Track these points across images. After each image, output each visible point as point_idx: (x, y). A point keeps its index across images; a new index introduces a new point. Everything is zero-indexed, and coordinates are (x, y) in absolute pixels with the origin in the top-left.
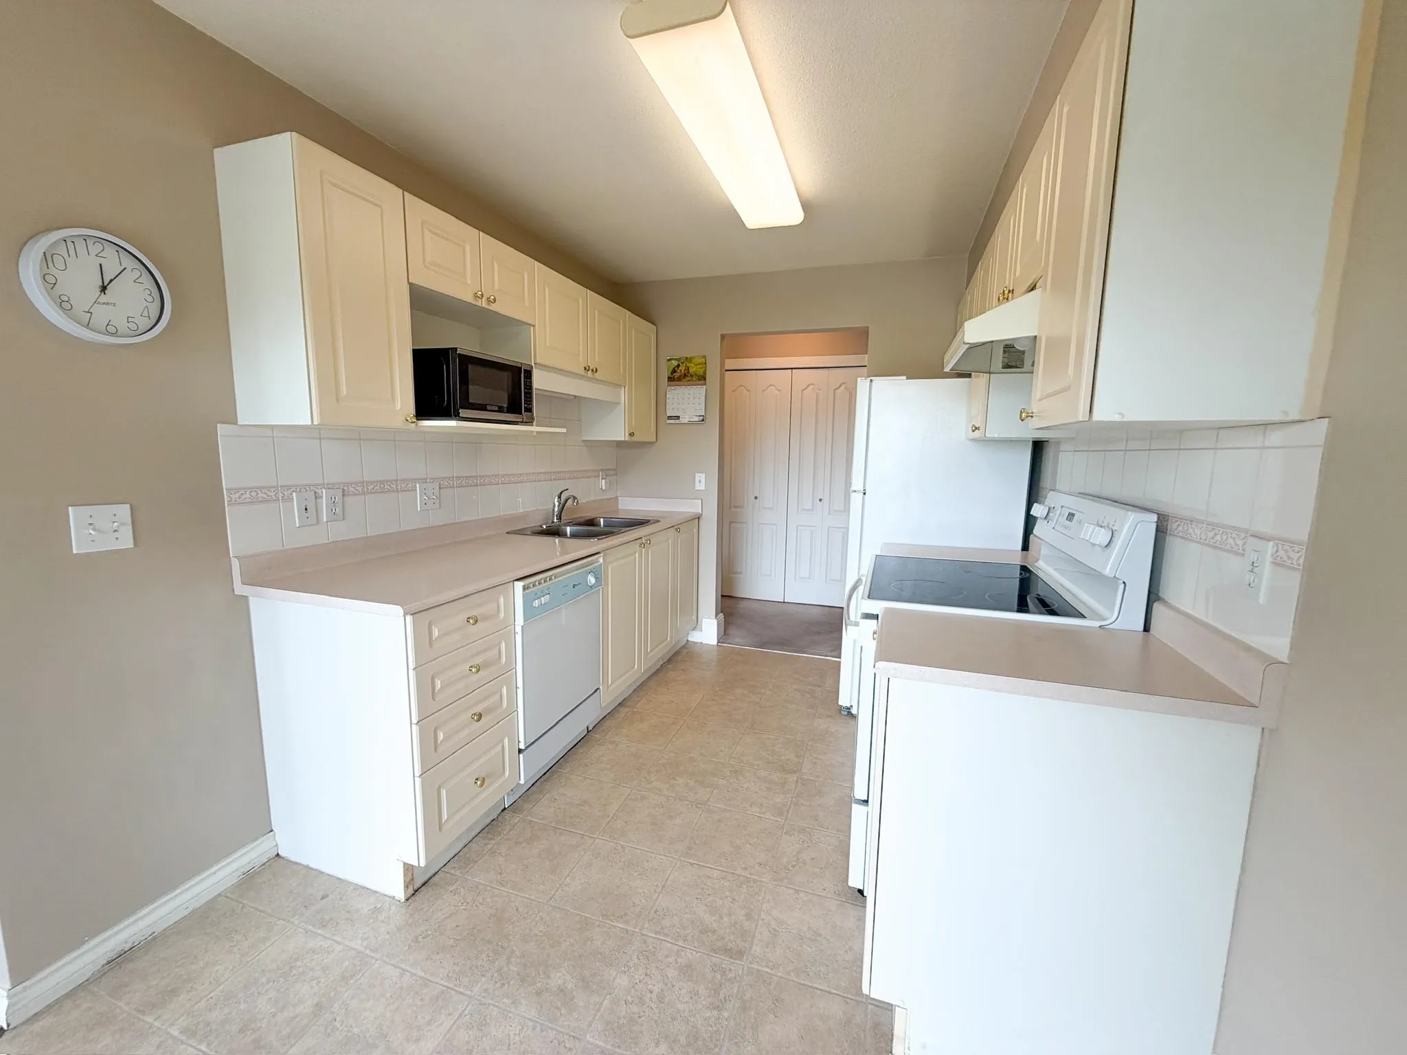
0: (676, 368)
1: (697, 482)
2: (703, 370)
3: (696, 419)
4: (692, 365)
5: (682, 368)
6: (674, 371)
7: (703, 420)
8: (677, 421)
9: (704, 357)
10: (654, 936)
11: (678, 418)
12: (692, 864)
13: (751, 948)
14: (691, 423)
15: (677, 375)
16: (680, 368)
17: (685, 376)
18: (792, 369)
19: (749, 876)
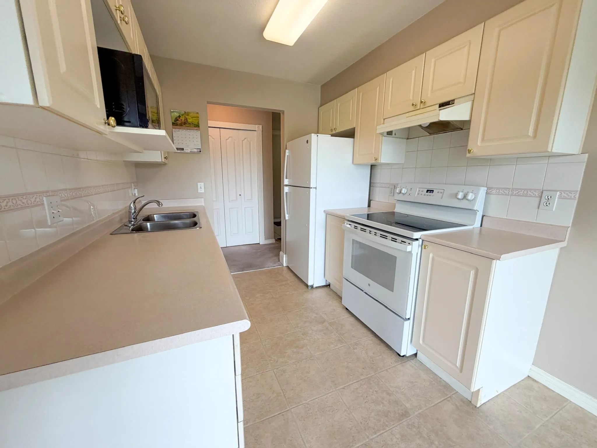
0: (178, 118)
1: (199, 187)
2: (197, 121)
3: (196, 150)
4: (189, 117)
5: (183, 118)
6: (176, 120)
7: (200, 152)
8: (182, 151)
9: (198, 113)
10: (376, 435)
11: (183, 149)
12: (343, 388)
13: (406, 406)
14: (192, 153)
15: (179, 122)
16: (181, 118)
17: (185, 123)
18: (220, 128)
19: (367, 376)
